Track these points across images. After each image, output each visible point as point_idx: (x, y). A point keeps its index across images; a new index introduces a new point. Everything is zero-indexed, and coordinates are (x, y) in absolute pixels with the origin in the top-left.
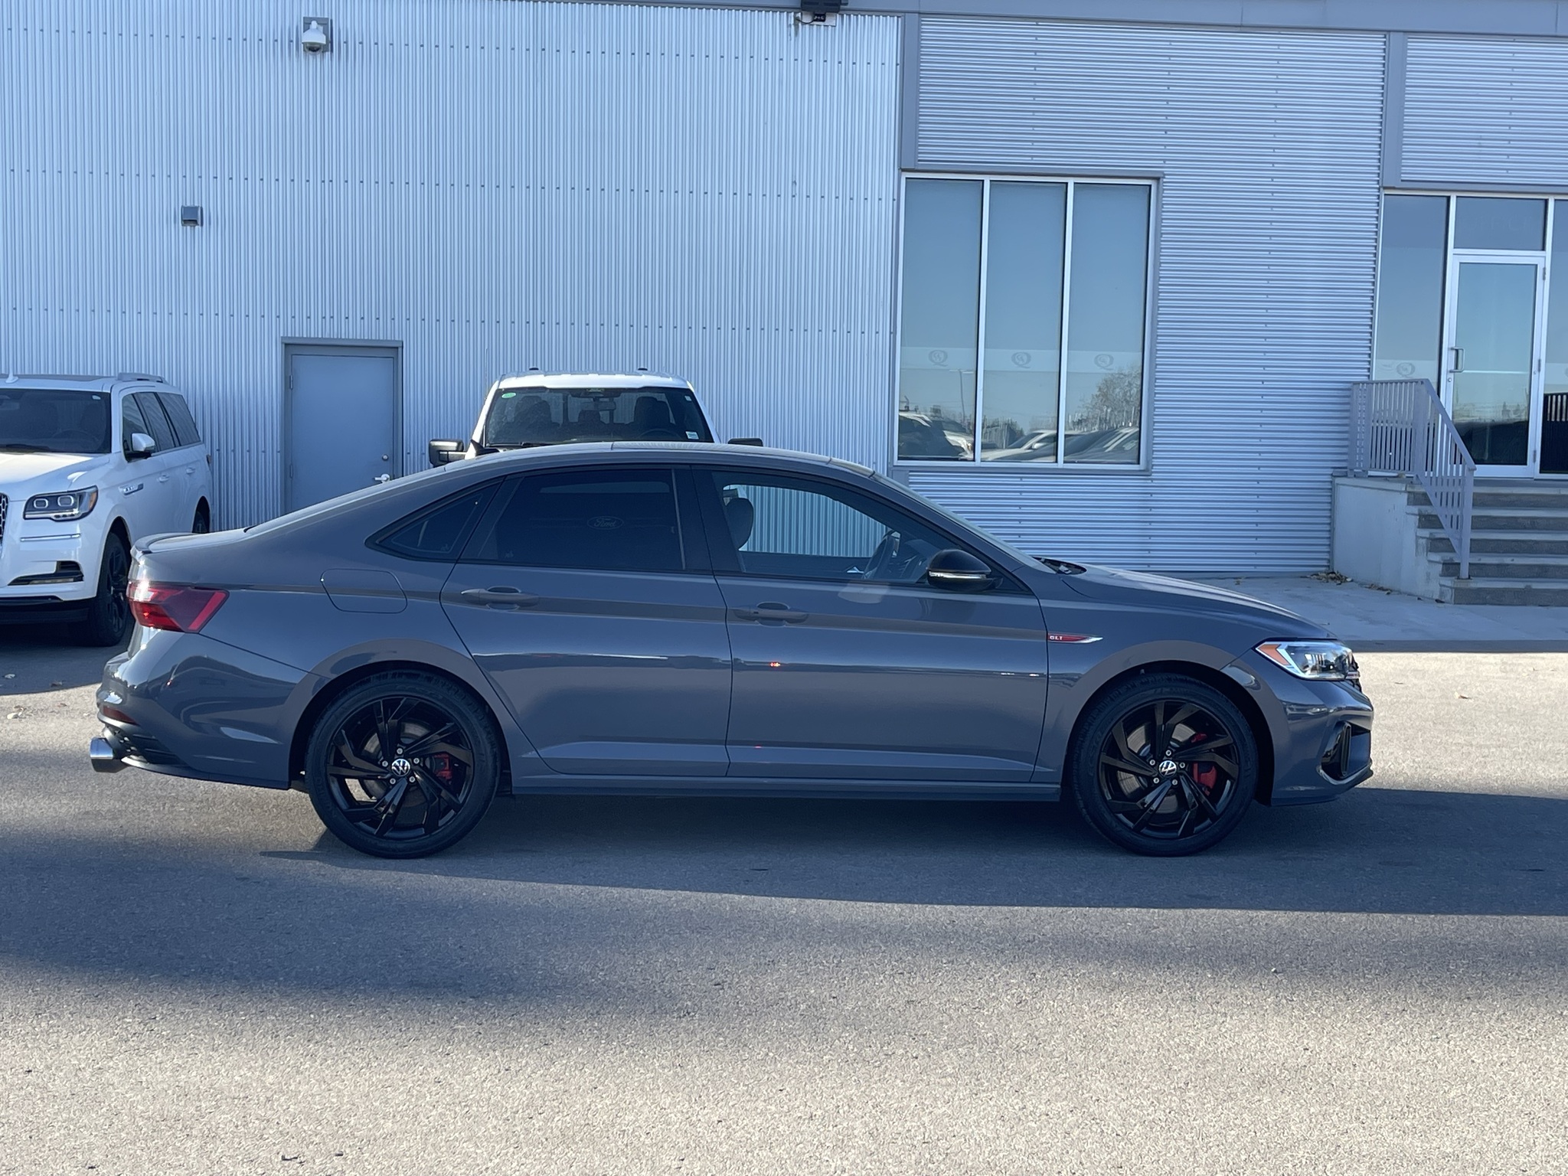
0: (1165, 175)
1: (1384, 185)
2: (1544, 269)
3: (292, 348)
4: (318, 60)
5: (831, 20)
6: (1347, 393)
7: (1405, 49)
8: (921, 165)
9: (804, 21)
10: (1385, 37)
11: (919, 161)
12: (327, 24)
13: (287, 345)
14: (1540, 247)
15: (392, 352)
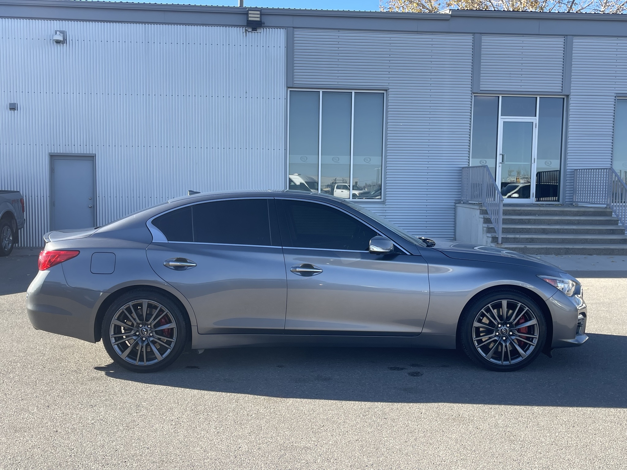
0: (389, 89)
1: (473, 92)
2: (536, 124)
3: (53, 157)
4: (61, 47)
5: (259, 31)
6: (460, 171)
7: (481, 40)
8: (295, 86)
9: (249, 31)
10: (473, 36)
11: (294, 84)
12: (64, 33)
13: (51, 156)
14: (535, 116)
15: (91, 158)
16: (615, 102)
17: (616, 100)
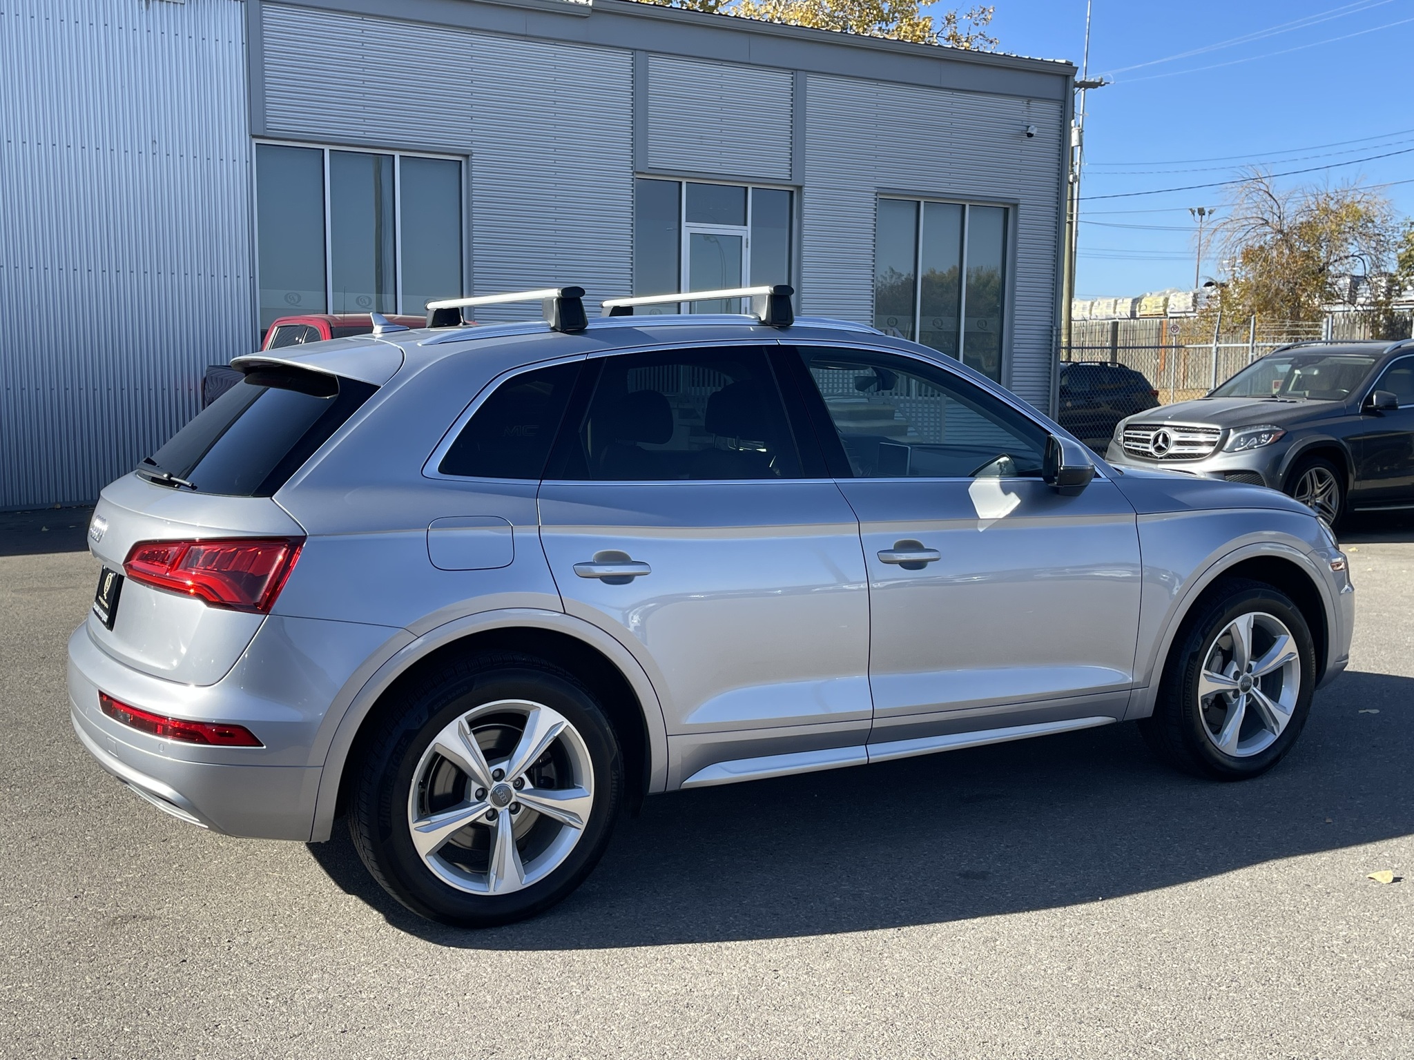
0: (472, 153)
1: (636, 170)
2: (747, 239)
7: (647, 64)
8: (269, 133)
10: (632, 54)
11: (268, 129)
14: (744, 222)
16: (876, 204)
17: (878, 199)
